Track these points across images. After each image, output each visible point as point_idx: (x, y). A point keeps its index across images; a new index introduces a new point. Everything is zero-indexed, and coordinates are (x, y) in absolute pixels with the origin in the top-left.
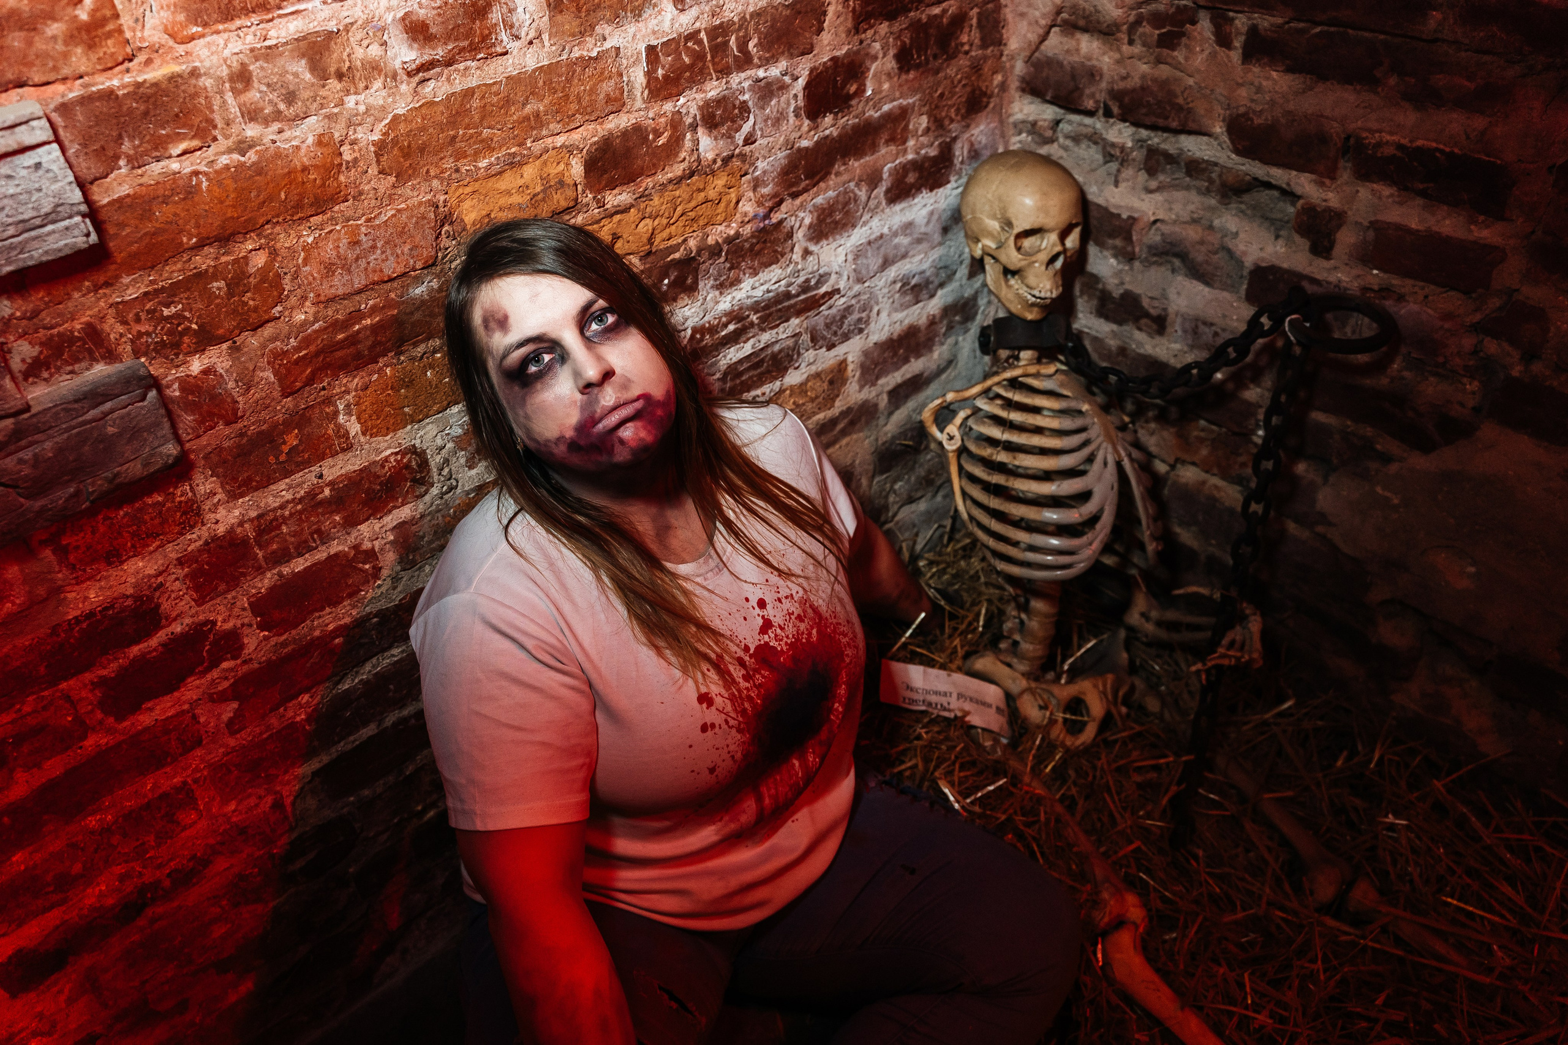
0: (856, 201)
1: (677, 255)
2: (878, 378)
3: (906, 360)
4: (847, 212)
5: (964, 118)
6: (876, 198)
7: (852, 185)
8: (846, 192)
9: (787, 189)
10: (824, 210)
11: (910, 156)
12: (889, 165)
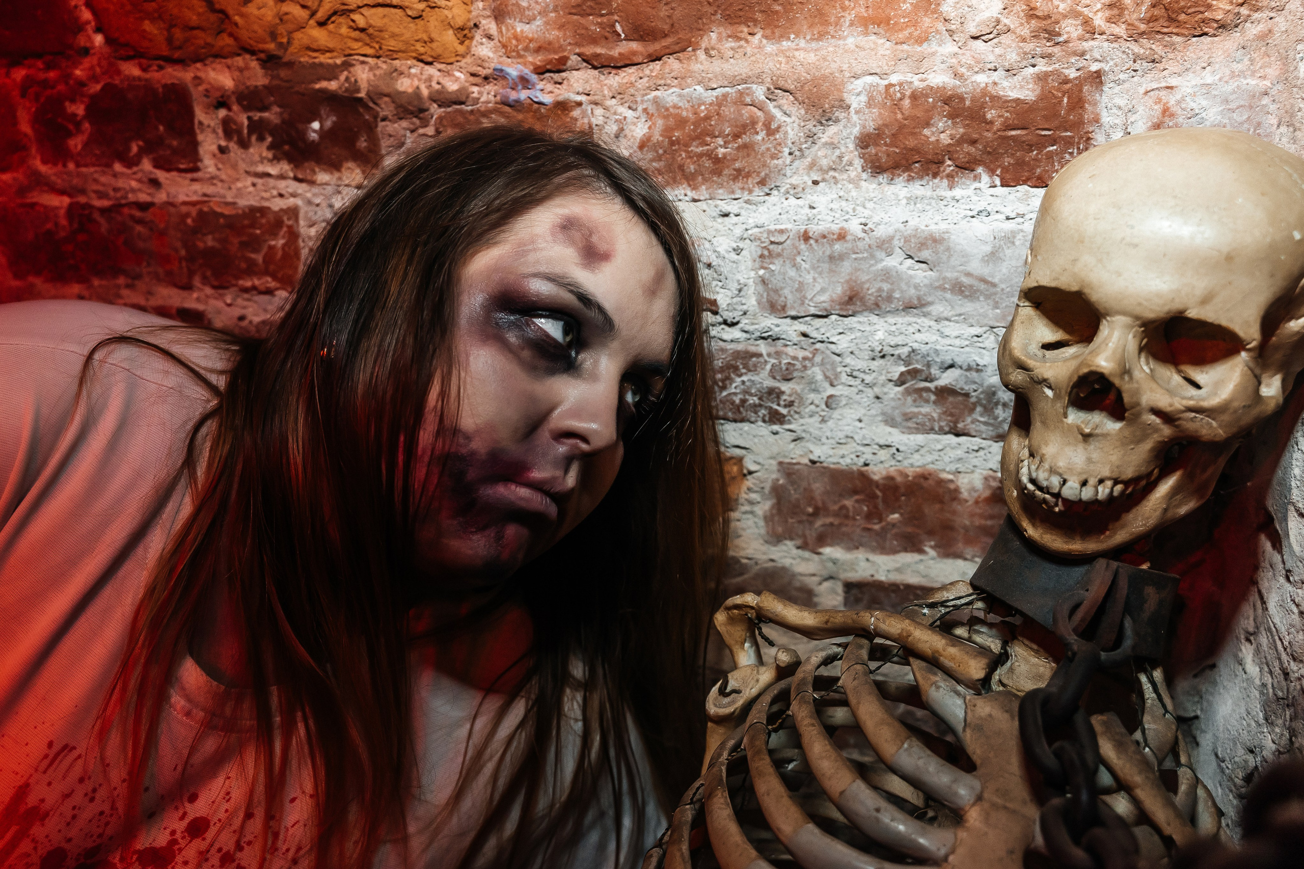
0: (771, 132)
1: (333, 85)
2: (822, 540)
3: (912, 544)
4: (745, 146)
5: (1136, 36)
6: (833, 146)
7: (759, 93)
8: (740, 101)
9: (577, 44)
10: (681, 122)
11: (939, 78)
12: (869, 79)
